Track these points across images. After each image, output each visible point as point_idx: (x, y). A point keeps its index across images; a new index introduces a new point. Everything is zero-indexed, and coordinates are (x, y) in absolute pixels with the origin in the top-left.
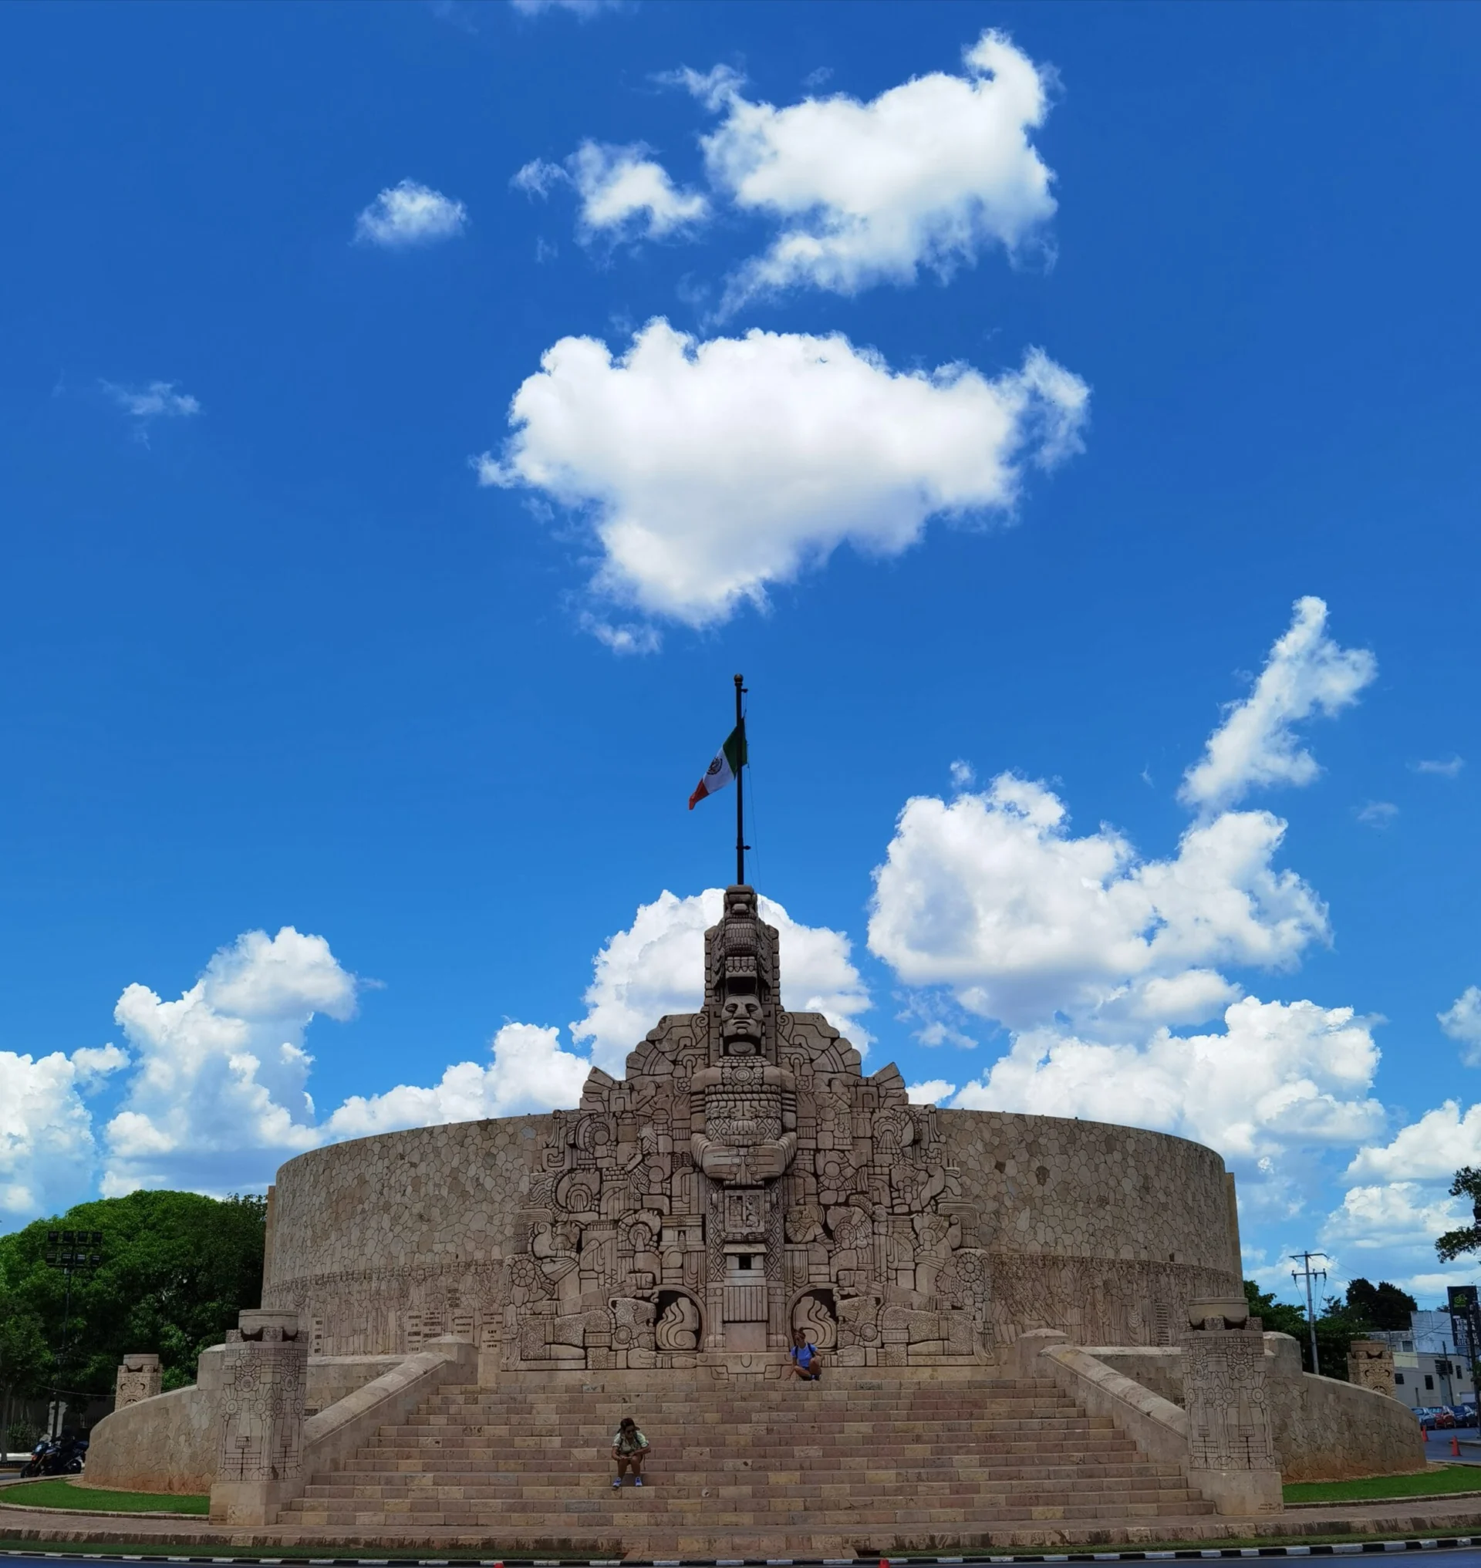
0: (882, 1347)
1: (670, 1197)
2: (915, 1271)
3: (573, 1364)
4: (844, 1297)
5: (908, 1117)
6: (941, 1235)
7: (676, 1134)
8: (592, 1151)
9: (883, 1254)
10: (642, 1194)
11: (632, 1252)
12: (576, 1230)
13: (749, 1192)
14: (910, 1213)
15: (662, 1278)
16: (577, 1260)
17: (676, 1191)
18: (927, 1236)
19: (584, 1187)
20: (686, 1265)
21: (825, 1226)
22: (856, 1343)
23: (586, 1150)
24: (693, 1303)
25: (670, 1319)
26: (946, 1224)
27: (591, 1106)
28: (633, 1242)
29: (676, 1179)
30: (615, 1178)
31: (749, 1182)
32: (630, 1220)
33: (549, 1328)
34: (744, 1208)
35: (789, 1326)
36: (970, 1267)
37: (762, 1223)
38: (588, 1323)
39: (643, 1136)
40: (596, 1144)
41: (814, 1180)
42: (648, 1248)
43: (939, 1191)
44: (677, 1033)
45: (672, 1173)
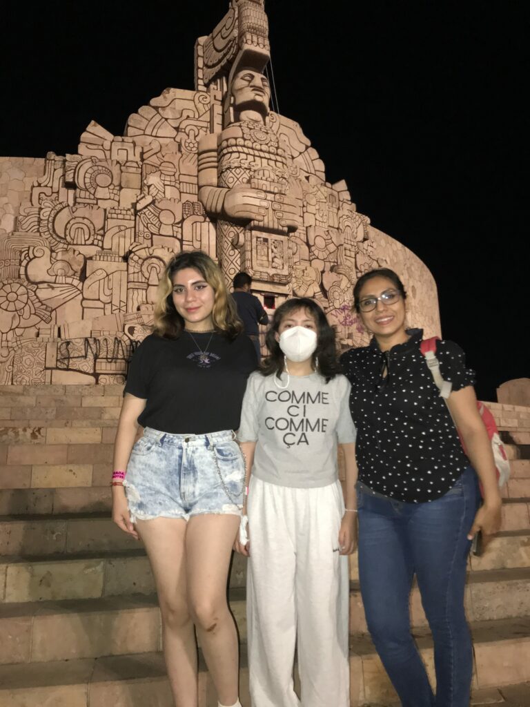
8: (92, 192)
10: (152, 234)
11: (146, 285)
12: (81, 258)
16: (80, 288)
17: (187, 236)
19: (86, 221)
21: (322, 286)
23: (87, 190)
28: (147, 275)
30: (120, 216)
33: (51, 351)
34: (270, 251)
37: (286, 267)
39: (149, 184)
40: (98, 185)
41: (307, 248)
44: (180, 104)
45: (183, 220)
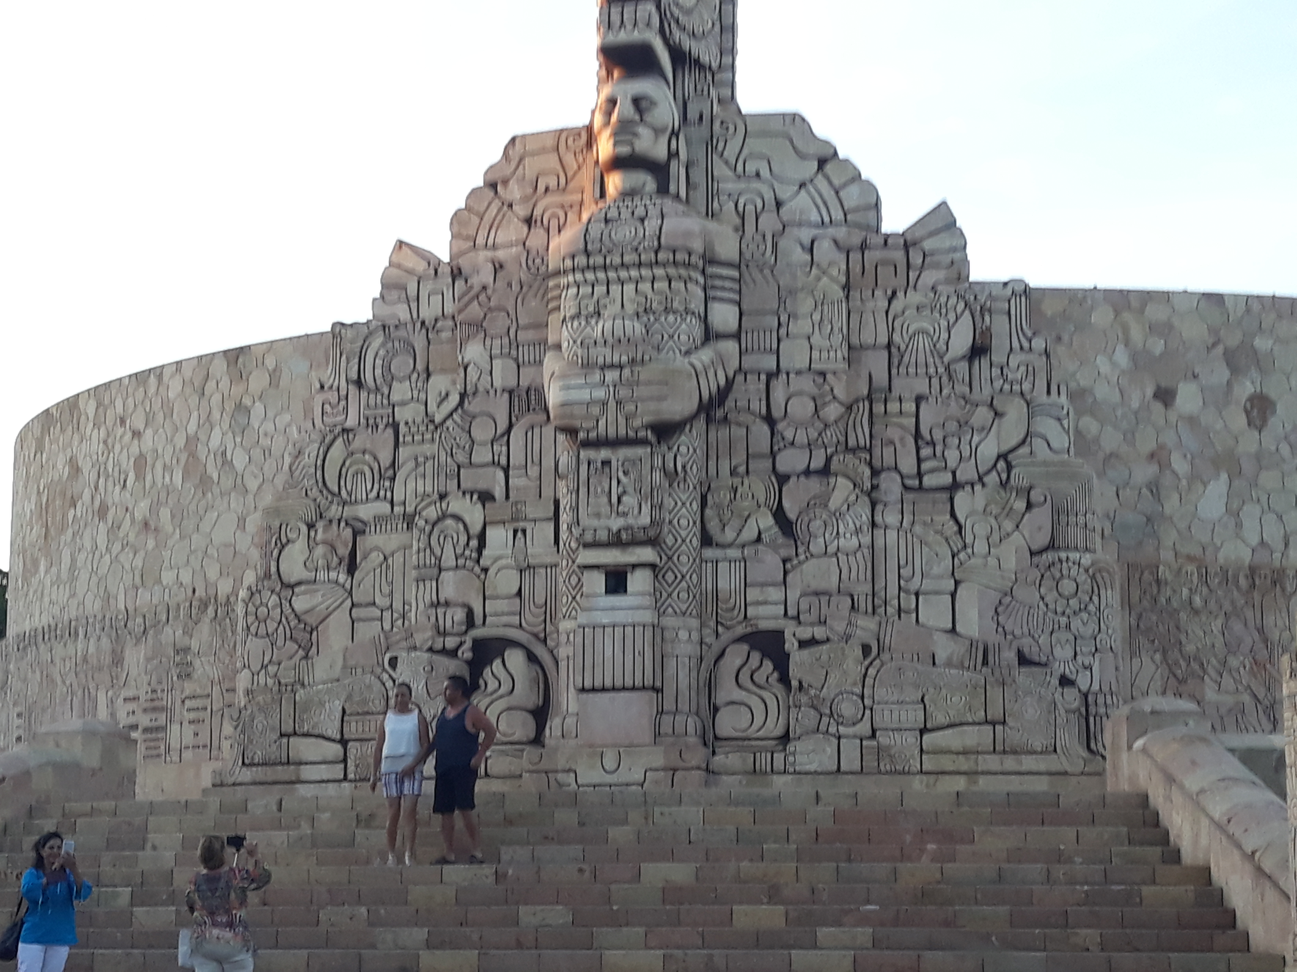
0: (873, 736)
1: (506, 470)
2: (953, 595)
3: (323, 772)
4: (803, 644)
5: (961, 305)
6: (1008, 525)
7: (525, 354)
8: (386, 392)
9: (892, 565)
10: (460, 466)
11: (436, 570)
12: (348, 533)
13: (625, 452)
14: (955, 486)
15: (485, 617)
17: (517, 458)
18: (981, 530)
19: (367, 457)
20: (526, 592)
21: (779, 514)
22: (823, 727)
23: (377, 390)
24: (532, 658)
25: (490, 688)
26: (1021, 505)
27: (386, 311)
28: (438, 551)
29: (517, 436)
30: (418, 438)
31: (622, 432)
32: (432, 513)
33: (287, 707)
34: (614, 483)
35: (704, 701)
36: (1068, 586)
37: (646, 509)
38: (349, 698)
40: (394, 378)
41: (766, 428)
42: (461, 562)
43: (1014, 442)
44: (531, 167)
45: (511, 426)
